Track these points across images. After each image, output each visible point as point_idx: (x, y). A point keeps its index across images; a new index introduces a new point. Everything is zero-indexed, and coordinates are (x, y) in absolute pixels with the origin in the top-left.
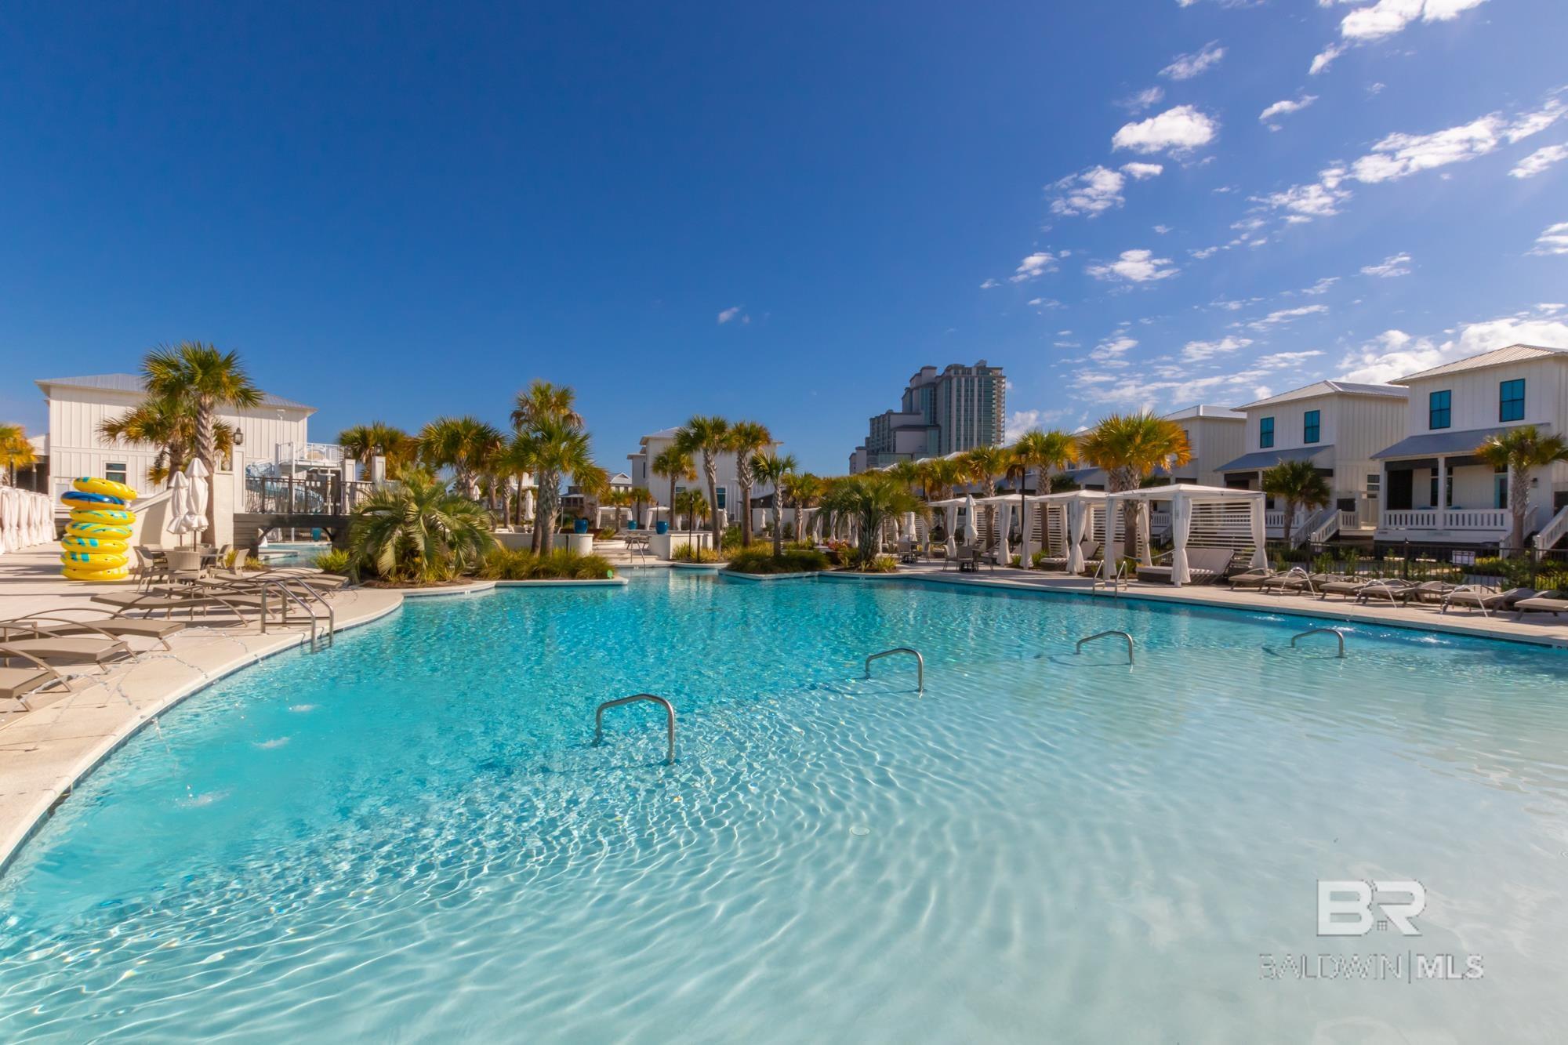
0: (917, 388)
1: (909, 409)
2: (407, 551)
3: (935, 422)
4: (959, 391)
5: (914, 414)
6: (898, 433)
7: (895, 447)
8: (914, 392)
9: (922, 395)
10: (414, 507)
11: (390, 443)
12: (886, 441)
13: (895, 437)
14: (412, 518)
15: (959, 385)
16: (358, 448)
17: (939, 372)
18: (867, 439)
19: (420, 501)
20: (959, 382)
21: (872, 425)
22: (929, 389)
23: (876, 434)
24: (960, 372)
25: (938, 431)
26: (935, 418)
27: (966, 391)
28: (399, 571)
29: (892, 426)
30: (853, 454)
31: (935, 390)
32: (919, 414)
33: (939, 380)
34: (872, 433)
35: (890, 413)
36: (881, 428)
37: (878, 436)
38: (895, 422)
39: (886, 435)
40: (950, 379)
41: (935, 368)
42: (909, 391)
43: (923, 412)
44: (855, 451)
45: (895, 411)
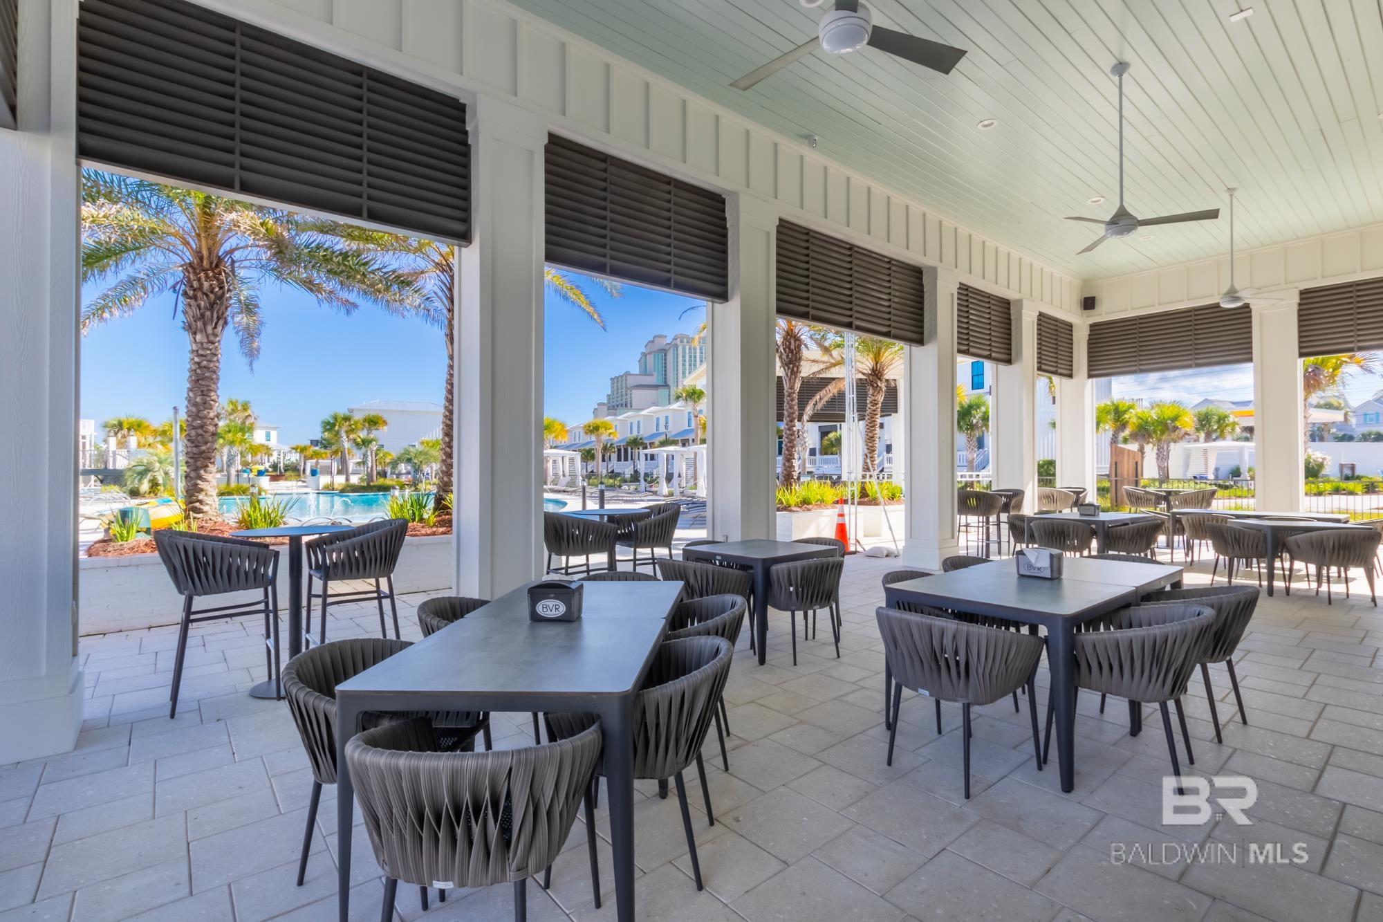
0: (650, 353)
1: (645, 372)
2: (154, 485)
3: (665, 382)
4: (684, 357)
5: (649, 375)
6: (634, 391)
7: (631, 403)
8: (648, 356)
9: (654, 359)
10: (158, 465)
11: (138, 426)
12: (624, 398)
13: (631, 394)
14: (156, 469)
15: (684, 352)
16: (116, 430)
17: (669, 340)
18: (608, 396)
19: (160, 462)
20: (684, 349)
21: (613, 384)
22: (660, 355)
23: (615, 392)
24: (685, 340)
25: (667, 390)
26: (666, 379)
27: (690, 357)
28: (150, 493)
29: (629, 386)
30: (596, 409)
31: (665, 355)
32: (652, 375)
33: (668, 347)
34: (613, 391)
35: (627, 374)
36: (620, 387)
37: (617, 393)
38: (631, 381)
39: (624, 393)
40: (676, 346)
41: (666, 337)
42: (644, 355)
43: (655, 374)
44: (597, 407)
45: (632, 372)
